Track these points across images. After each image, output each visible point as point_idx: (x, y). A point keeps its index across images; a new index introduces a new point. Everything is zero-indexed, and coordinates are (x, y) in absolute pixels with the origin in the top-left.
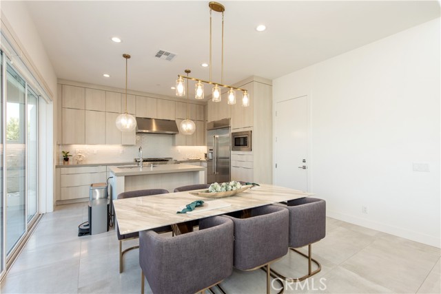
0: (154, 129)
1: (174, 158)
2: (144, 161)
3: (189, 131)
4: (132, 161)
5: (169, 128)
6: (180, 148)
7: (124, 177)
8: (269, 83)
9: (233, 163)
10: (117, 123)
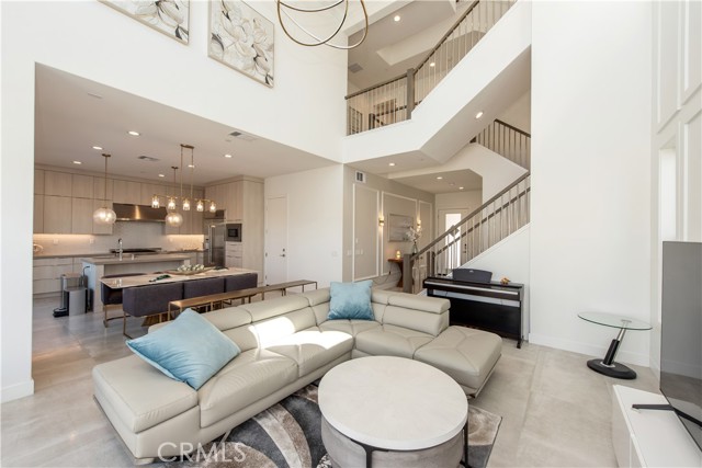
0: (138, 216)
1: (164, 249)
2: (124, 252)
3: (175, 223)
4: (108, 252)
5: (156, 216)
6: (172, 237)
7: (102, 267)
8: (261, 182)
9: (227, 253)
10: (95, 216)
